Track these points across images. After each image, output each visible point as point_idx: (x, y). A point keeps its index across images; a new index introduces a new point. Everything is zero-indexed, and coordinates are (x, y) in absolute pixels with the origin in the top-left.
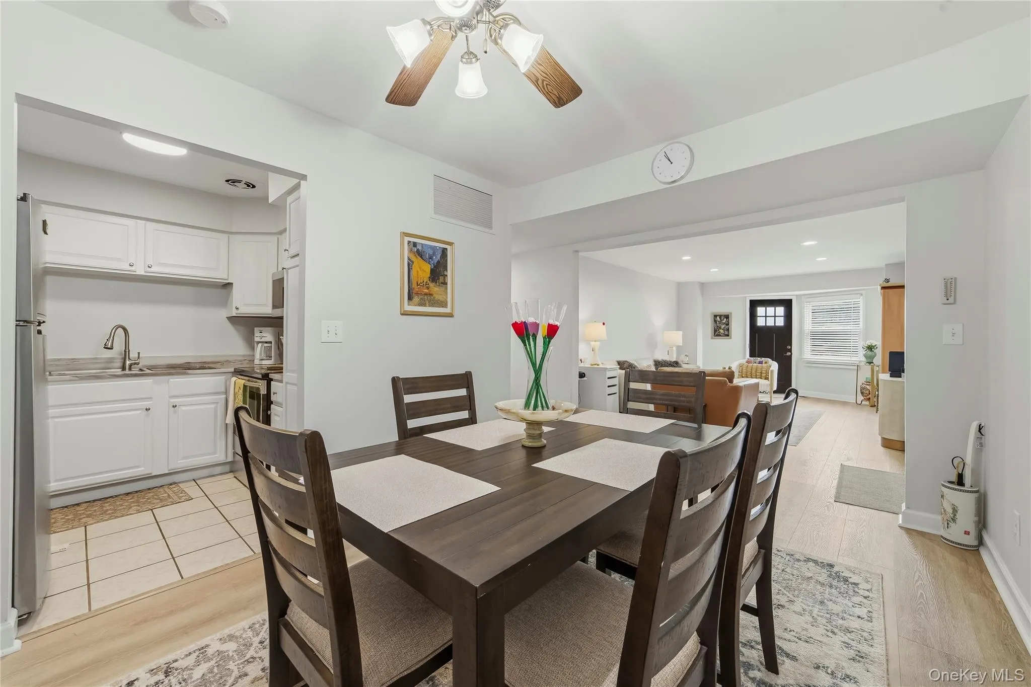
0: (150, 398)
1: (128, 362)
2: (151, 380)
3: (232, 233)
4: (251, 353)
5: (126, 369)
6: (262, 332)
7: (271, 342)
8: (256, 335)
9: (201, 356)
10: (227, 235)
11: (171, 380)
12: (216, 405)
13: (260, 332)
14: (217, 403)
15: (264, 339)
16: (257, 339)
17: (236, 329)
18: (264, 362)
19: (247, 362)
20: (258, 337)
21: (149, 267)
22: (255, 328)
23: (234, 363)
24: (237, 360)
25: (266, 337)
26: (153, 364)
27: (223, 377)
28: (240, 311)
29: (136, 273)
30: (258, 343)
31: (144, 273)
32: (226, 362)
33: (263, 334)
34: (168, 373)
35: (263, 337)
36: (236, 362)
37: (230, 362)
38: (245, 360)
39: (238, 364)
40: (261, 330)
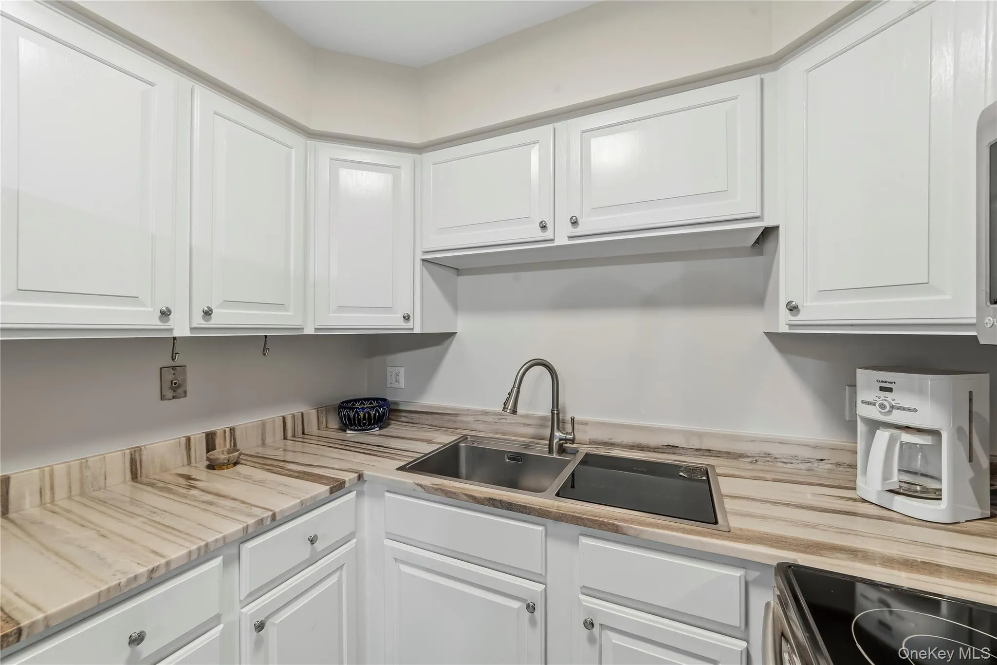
0: (539, 577)
1: (557, 437)
2: (541, 529)
3: (772, 63)
4: (849, 445)
5: (554, 451)
6: (890, 390)
7: (935, 433)
8: (861, 396)
9: (700, 435)
11: (584, 540)
13: (882, 389)
15: (897, 417)
16: (863, 411)
17: (797, 369)
18: (901, 504)
19: (829, 466)
20: (874, 404)
21: (575, 223)
22: (862, 375)
23: (786, 463)
24: (796, 457)
25: (910, 410)
26: (606, 440)
27: (738, 573)
28: (803, 317)
29: (554, 243)
30: (874, 425)
31: (567, 242)
32: (763, 457)
33: (896, 398)
34: (573, 516)
35: (898, 408)
36: (792, 461)
37: (776, 458)
38: (822, 460)
39: (800, 469)
40: (886, 382)
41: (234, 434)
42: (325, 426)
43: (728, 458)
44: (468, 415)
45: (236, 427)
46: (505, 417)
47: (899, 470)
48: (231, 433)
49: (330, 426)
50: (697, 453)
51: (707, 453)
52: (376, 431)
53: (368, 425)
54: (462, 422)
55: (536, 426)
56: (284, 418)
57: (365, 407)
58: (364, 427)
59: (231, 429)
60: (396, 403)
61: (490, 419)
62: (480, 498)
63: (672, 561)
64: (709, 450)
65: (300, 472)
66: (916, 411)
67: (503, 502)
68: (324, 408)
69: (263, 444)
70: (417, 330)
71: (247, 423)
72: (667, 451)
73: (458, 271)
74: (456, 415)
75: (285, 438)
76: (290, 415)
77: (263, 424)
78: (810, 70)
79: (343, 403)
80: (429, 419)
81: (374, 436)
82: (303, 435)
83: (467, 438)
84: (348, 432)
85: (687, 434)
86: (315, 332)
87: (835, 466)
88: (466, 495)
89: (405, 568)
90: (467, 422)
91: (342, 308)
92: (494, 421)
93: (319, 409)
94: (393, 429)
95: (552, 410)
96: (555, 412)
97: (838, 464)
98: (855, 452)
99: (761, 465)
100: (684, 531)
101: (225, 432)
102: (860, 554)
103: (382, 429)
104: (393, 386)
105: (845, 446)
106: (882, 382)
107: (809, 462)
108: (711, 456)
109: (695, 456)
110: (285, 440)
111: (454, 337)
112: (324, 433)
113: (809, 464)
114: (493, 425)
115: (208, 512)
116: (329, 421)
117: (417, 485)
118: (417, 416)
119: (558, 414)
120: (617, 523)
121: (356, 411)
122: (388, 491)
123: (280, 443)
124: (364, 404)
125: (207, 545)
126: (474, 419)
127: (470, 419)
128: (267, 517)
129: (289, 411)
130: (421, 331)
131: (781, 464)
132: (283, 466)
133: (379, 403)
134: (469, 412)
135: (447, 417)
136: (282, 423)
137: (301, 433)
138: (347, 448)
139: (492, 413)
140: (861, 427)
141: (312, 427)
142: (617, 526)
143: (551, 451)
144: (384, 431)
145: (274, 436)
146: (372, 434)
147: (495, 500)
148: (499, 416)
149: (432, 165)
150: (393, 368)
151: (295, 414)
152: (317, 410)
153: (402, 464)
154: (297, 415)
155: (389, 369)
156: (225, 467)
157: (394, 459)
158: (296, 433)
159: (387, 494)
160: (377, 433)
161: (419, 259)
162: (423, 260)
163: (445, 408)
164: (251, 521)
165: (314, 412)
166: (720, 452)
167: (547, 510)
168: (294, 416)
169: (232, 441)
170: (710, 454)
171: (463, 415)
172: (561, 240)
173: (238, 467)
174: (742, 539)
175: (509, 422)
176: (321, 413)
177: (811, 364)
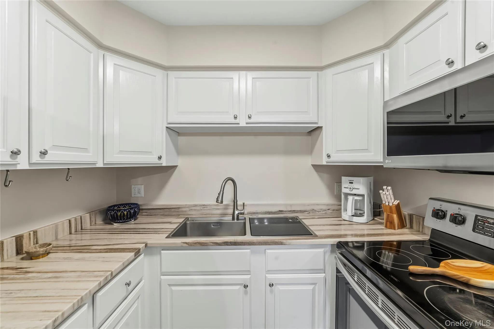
0: (248, 272)
1: (237, 212)
2: (249, 251)
3: (321, 69)
4: (339, 203)
5: (235, 219)
6: (352, 183)
7: (363, 196)
8: (343, 186)
9: (291, 205)
10: (315, 73)
11: (268, 251)
12: (313, 286)
13: (350, 183)
14: (315, 284)
15: (354, 192)
16: (344, 190)
17: (321, 177)
18: (356, 219)
19: (331, 211)
20: (348, 188)
21: (250, 117)
22: (343, 178)
23: (319, 212)
24: (321, 209)
25: (358, 189)
26: (255, 211)
27: (322, 250)
28: (332, 159)
29: (239, 125)
30: (347, 195)
31: (245, 125)
32: (312, 211)
33: (355, 185)
34: (264, 242)
35: (355, 189)
36: (320, 211)
37: (316, 211)
38: (329, 209)
39: (323, 213)
40: (351, 180)
41: (36, 235)
42: (94, 223)
43: (301, 213)
44: (186, 207)
45: (37, 230)
46: (207, 206)
47: (355, 209)
48: (34, 235)
49: (97, 223)
50: (290, 212)
51: (293, 212)
52: (133, 221)
53: (126, 220)
54: (182, 211)
55: (223, 209)
56: (70, 221)
57: (126, 208)
58: (124, 220)
59: (34, 232)
60: (141, 205)
61: (198, 208)
62: (220, 243)
63: (302, 251)
64: (294, 211)
65: (105, 249)
66: (359, 189)
67: (232, 242)
68: (94, 212)
69: (57, 239)
70: (164, 165)
71: (45, 226)
72: (279, 213)
73: (179, 134)
74: (179, 208)
75: (70, 233)
76: (74, 219)
77: (56, 226)
78: (334, 75)
79: (110, 207)
80: (162, 212)
81: (131, 224)
82: (82, 230)
83: (188, 219)
84: (115, 224)
85: (286, 205)
86: (103, 166)
87: (332, 211)
88: (212, 243)
89: (174, 288)
90: (185, 211)
91: (121, 152)
92: (200, 209)
93: (91, 213)
94: (140, 219)
95: (234, 200)
96: (236, 201)
97: (333, 210)
98: (341, 205)
99: (311, 214)
100: (305, 239)
101: (30, 234)
102: (353, 235)
103: (136, 220)
104: (136, 196)
105: (335, 203)
106: (350, 180)
107: (325, 210)
108: (295, 213)
109: (289, 214)
110: (71, 235)
111: (177, 167)
112: (93, 227)
113: (326, 211)
114: (200, 211)
115: (60, 282)
116: (97, 219)
117: (184, 243)
118: (154, 211)
119: (237, 202)
120: (282, 241)
121: (122, 212)
122: (162, 250)
123: (68, 237)
124: (126, 207)
125: (82, 298)
126: (189, 209)
127: (188, 209)
128: (109, 275)
129: (74, 215)
130: (166, 165)
131: (317, 213)
132: (90, 248)
133: (135, 206)
134: (186, 206)
135: (173, 210)
136: (68, 225)
137: (80, 229)
138: (122, 232)
139: (199, 205)
140: (343, 196)
141: (87, 225)
142: (282, 242)
143: (233, 219)
144: (136, 222)
145: (63, 233)
146: (130, 224)
147: (227, 242)
148: (203, 206)
149: (174, 78)
150: (135, 186)
151: (77, 218)
152: (90, 214)
153: (167, 235)
154: (78, 218)
155: (133, 186)
156: (41, 257)
157: (159, 234)
158: (77, 230)
159: (162, 252)
160: (133, 222)
161: (165, 127)
162: (167, 127)
163: (172, 205)
164: (102, 279)
165: (88, 215)
166: (298, 211)
167: (252, 242)
168: (76, 220)
169: (35, 240)
170: (295, 212)
171: (182, 208)
172: (243, 124)
173: (50, 255)
174: (322, 238)
175: (209, 208)
176: (92, 216)
177: (326, 176)
